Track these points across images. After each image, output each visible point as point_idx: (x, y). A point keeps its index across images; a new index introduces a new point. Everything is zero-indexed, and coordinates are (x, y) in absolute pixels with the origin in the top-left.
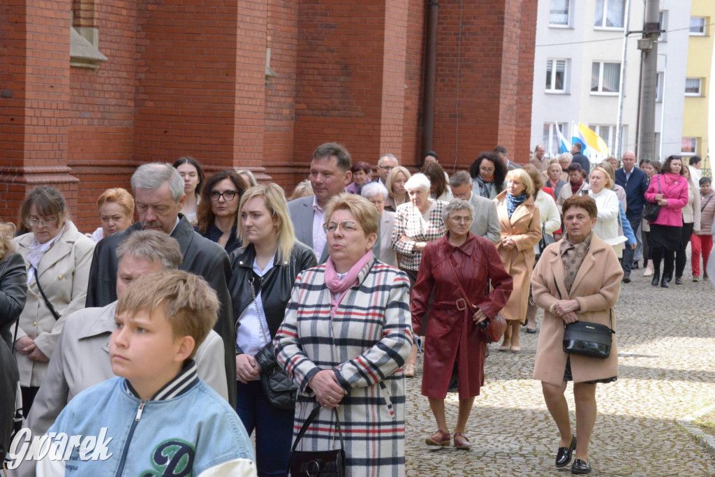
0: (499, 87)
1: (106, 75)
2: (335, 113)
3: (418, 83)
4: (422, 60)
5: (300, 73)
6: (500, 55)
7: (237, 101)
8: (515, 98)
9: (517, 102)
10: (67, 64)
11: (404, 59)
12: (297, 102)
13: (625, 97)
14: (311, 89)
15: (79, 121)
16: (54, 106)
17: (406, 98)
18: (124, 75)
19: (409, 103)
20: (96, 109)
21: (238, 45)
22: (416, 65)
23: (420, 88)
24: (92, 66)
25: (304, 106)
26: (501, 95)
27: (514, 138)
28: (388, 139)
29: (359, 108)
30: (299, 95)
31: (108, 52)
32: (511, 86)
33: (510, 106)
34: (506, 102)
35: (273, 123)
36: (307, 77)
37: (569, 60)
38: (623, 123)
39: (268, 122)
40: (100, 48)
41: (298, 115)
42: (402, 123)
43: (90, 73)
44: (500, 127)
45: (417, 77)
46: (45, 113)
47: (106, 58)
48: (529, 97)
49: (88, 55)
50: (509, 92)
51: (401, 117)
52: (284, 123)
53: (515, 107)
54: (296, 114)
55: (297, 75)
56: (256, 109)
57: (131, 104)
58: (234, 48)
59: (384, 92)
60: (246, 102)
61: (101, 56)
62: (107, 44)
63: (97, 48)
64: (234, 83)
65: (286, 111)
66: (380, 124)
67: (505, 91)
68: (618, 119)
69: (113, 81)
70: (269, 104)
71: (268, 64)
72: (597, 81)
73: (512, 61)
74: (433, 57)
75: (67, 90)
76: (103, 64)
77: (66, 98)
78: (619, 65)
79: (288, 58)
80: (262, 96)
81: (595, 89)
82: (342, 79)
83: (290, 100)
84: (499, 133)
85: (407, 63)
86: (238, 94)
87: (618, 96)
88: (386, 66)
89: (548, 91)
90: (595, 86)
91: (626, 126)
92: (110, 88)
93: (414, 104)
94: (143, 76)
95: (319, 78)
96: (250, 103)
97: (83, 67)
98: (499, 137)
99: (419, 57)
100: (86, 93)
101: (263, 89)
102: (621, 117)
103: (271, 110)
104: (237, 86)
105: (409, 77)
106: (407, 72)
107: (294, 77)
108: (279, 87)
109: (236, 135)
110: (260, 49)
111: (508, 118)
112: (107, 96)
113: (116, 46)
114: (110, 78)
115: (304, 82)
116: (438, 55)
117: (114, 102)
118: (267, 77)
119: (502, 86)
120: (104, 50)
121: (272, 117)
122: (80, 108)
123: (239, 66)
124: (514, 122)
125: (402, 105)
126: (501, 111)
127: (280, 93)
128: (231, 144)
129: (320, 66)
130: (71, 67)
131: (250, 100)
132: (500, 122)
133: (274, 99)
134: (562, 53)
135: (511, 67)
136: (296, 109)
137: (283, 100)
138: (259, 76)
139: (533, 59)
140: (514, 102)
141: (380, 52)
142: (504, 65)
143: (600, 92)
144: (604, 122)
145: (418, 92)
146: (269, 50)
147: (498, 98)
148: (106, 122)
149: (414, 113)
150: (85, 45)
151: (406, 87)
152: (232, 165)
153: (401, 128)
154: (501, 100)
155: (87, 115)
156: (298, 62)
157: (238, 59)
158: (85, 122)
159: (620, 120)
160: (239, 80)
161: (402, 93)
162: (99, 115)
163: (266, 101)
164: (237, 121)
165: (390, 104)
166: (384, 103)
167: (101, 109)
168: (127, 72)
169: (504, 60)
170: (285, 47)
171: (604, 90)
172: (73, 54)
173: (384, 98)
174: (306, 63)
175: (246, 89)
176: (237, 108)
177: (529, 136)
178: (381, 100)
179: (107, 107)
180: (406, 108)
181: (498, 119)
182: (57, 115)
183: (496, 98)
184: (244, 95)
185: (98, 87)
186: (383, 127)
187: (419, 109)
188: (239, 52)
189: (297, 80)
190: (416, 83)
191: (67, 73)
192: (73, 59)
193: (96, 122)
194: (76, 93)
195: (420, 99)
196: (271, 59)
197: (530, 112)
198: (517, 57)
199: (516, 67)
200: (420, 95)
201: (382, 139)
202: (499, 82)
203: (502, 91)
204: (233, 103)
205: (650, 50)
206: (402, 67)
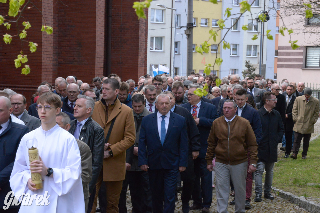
0: (138, 51)
2: (75, 63)
5: (60, 46)
6: (138, 38)
7: (43, 59)
8: (144, 55)
12: (59, 58)
14: (65, 53)
26: (139, 54)
27: (144, 72)
29: (86, 61)
30: (59, 55)
32: (142, 51)
33: (142, 59)
34: (141, 57)
36: (63, 47)
39: (54, 67)
42: (103, 67)
44: (139, 67)
50: (142, 53)
53: (144, 59)
55: (58, 47)
56: (49, 62)
59: (96, 54)
66: (95, 67)
67: (140, 53)
74: (110, 38)
80: (52, 56)
84: (138, 70)
86: (43, 56)
95: (68, 48)
98: (139, 72)
101: (52, 53)
104: (43, 53)
111: (141, 64)
116: (112, 38)
119: (139, 50)
124: (144, 66)
125: (103, 59)
126: (139, 61)
129: (69, 43)
131: (47, 58)
135: (142, 43)
136: (58, 61)
140: (144, 57)
142: (140, 42)
143: (154, 50)
154: (139, 56)
160: (43, 50)
164: (43, 67)
165: (98, 59)
166: (96, 58)
175: (46, 53)
176: (43, 61)
178: (95, 57)
181: (138, 64)
184: (45, 56)
189: (58, 49)
198: (144, 39)
202: (138, 49)
203: (139, 53)
204: (41, 60)
205: (190, 34)
206: (103, 44)
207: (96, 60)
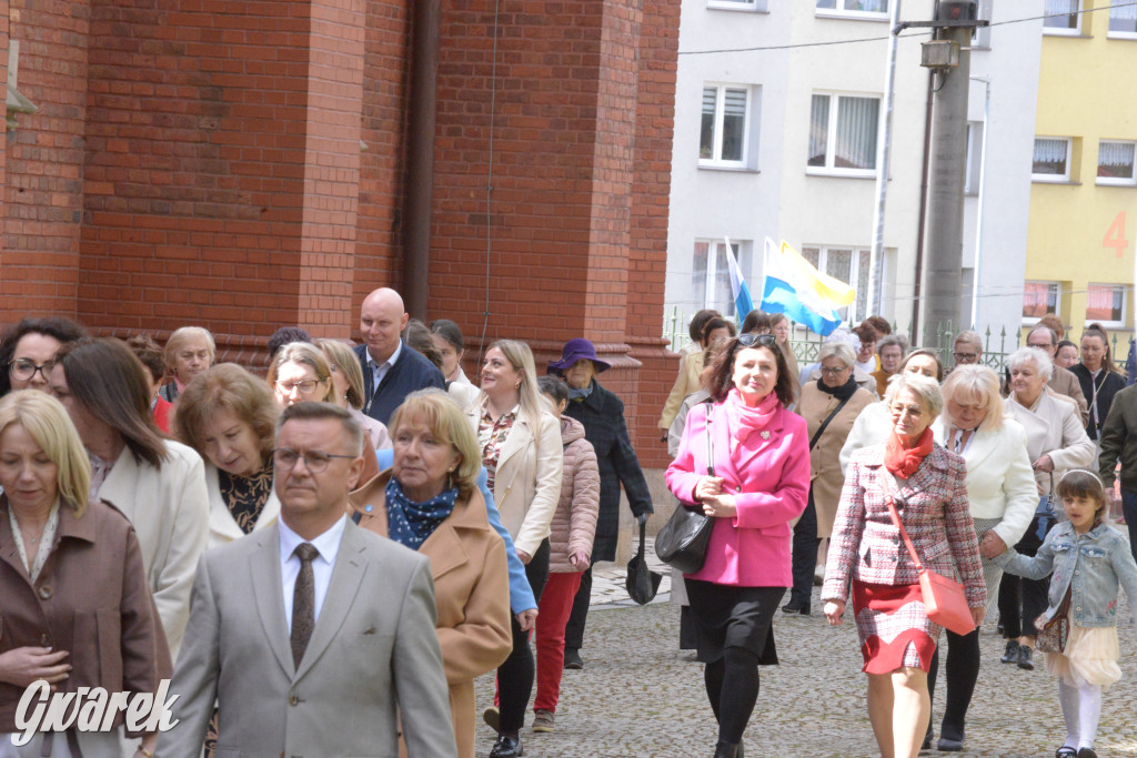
0: (591, 151)
2: (189, 206)
3: (394, 136)
4: (403, 79)
5: (97, 105)
6: (595, 75)
8: (630, 178)
9: (635, 189)
11: (359, 77)
12: (87, 178)
13: (890, 180)
14: (124, 146)
17: (365, 174)
19: (370, 186)
22: (388, 95)
23: (398, 151)
25: (109, 189)
26: (596, 172)
27: (625, 276)
28: (320, 274)
29: (248, 195)
30: (93, 158)
32: (619, 150)
33: (617, 197)
34: (608, 187)
35: (26, 228)
36: (114, 116)
37: (757, 88)
38: (885, 245)
39: (12, 226)
41: (91, 210)
42: (353, 236)
44: (593, 249)
45: (391, 122)
48: (662, 177)
50: (615, 164)
51: (352, 219)
52: (54, 228)
53: (629, 202)
54: (87, 207)
55: (89, 108)
59: (310, 158)
65: (60, 200)
66: (298, 237)
67: (605, 161)
68: (875, 235)
70: (17, 181)
71: (13, 81)
72: (824, 142)
73: (623, 89)
74: (431, 72)
78: (875, 103)
79: (65, 68)
81: (818, 160)
82: (204, 122)
83: (70, 172)
84: (590, 264)
85: (366, 88)
87: (874, 179)
88: (313, 94)
89: (705, 162)
90: (818, 154)
91: (892, 250)
93: (382, 187)
95: (146, 118)
98: (591, 274)
99: (395, 73)
102: (880, 229)
103: (20, 196)
105: (370, 123)
106: (367, 111)
107: (82, 114)
108: (43, 138)
111: (611, 228)
115: (108, 128)
116: (443, 70)
118: (11, 113)
119: (598, 148)
121: (23, 212)
124: (626, 238)
125: (354, 191)
126: (595, 211)
127: (45, 153)
129: (149, 89)
132: (594, 236)
133: (29, 168)
134: (740, 71)
135: (619, 103)
136: (86, 195)
137: (52, 170)
139: (673, 84)
140: (627, 189)
142: (602, 98)
143: (830, 168)
144: (840, 240)
145: (392, 159)
146: (15, 45)
147: (589, 177)
149: (382, 210)
151: (364, 146)
153: (351, 248)
154: (596, 182)
156: (90, 77)
159: (880, 238)
161: (356, 162)
163: (9, 173)
165: (323, 188)
166: (309, 185)
169: (602, 85)
170: (57, 38)
171: (840, 162)
173: (310, 173)
174: (113, 79)
177: (663, 272)
178: (302, 177)
180: (363, 198)
181: (588, 230)
183: (582, 176)
186: (306, 245)
187: (396, 202)
189: (88, 122)
190: (389, 139)
195: (397, 176)
196: (22, 68)
197: (666, 213)
198: (634, 80)
199: (631, 104)
200: (398, 166)
201: (304, 274)
202: (592, 139)
203: (597, 161)
205: (952, 68)
206: (354, 98)
207: (307, 196)
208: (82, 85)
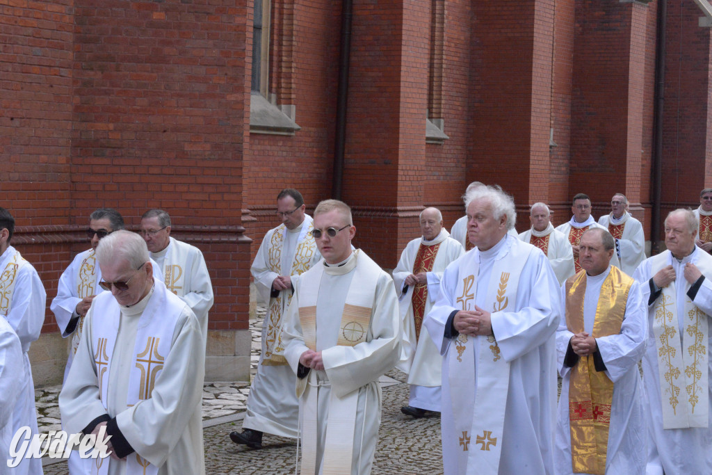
0: (705, 151)
1: (448, 148)
2: (596, 169)
3: (651, 149)
4: (653, 134)
5: (573, 144)
6: (705, 131)
7: (531, 162)
10: (424, 142)
11: (641, 134)
12: (571, 163)
14: (580, 154)
15: (431, 178)
16: (416, 168)
17: (642, 159)
18: (460, 147)
19: (645, 162)
20: (442, 169)
21: (532, 127)
22: (649, 138)
23: (652, 152)
24: (439, 143)
25: (576, 165)
26: (706, 156)
28: (631, 186)
29: (612, 165)
30: (572, 158)
31: (450, 133)
34: (710, 161)
35: (555, 176)
36: (577, 146)
39: (552, 176)
40: (444, 131)
42: (640, 175)
43: (438, 147)
44: (706, 177)
45: (650, 145)
46: (410, 173)
47: (448, 137)
49: (437, 136)
51: (640, 171)
52: (562, 176)
54: (570, 170)
55: (571, 145)
56: (543, 167)
57: (464, 166)
58: (529, 128)
59: (628, 155)
60: (537, 162)
61: (445, 136)
62: (449, 129)
63: (443, 131)
64: (529, 152)
65: (563, 169)
66: (625, 176)
67: (709, 154)
69: (452, 151)
70: (552, 164)
71: (552, 139)
74: (661, 132)
75: (424, 157)
76: (446, 141)
77: (423, 163)
79: (564, 135)
80: (548, 158)
82: (600, 147)
83: (566, 161)
85: (643, 136)
86: (532, 157)
88: (629, 138)
92: (450, 156)
93: (648, 163)
94: (471, 148)
95: (585, 146)
96: (540, 163)
97: (434, 143)
99: (651, 132)
100: (436, 160)
101: (548, 154)
103: (553, 168)
104: (531, 153)
105: (644, 145)
106: (643, 142)
107: (569, 146)
108: (559, 153)
109: (531, 184)
110: (546, 128)
112: (449, 161)
113: (455, 129)
114: (450, 149)
115: (575, 150)
116: (664, 131)
117: (453, 165)
118: (551, 147)
119: (707, 150)
120: (447, 133)
121: (554, 172)
122: (432, 169)
123: (532, 140)
125: (640, 164)
126: (706, 167)
127: (560, 157)
128: (527, 190)
129: (586, 139)
130: (427, 143)
133: (556, 161)
136: (570, 167)
137: (561, 161)
138: (545, 146)
141: (625, 129)
142: (707, 137)
145: (650, 155)
146: (552, 130)
147: (704, 158)
148: (448, 178)
149: (648, 168)
150: (434, 130)
151: (643, 151)
152: (528, 204)
153: (639, 179)
154: (706, 159)
155: (437, 174)
156: (571, 137)
157: (532, 136)
158: (435, 178)
160: (532, 149)
161: (640, 156)
162: (444, 173)
163: (550, 162)
164: (531, 175)
165: (632, 163)
166: (628, 162)
167: (445, 170)
168: (461, 145)
169: (707, 133)
170: (563, 127)
172: (427, 135)
173: (628, 159)
174: (576, 137)
175: (537, 154)
176: (531, 167)
178: (626, 161)
179: (449, 168)
180: (643, 166)
182: (417, 173)
184: (536, 158)
185: (443, 155)
186: (627, 178)
187: (652, 166)
188: (532, 131)
189: (570, 149)
190: (649, 149)
191: (424, 147)
192: (428, 139)
193: (442, 177)
194: (430, 160)
195: (652, 159)
196: (554, 135)
200: (652, 156)
201: (627, 186)
202: (705, 148)
203: (706, 154)
204: (529, 164)
206: (640, 139)
207: (627, 165)
208: (569, 139)
